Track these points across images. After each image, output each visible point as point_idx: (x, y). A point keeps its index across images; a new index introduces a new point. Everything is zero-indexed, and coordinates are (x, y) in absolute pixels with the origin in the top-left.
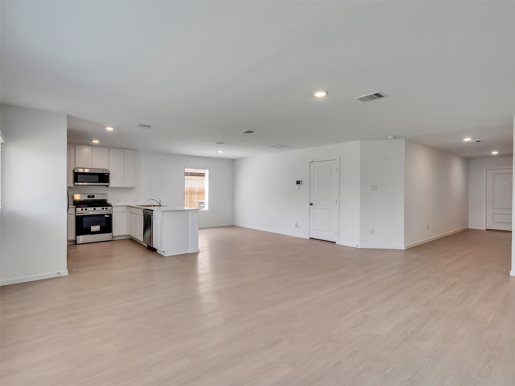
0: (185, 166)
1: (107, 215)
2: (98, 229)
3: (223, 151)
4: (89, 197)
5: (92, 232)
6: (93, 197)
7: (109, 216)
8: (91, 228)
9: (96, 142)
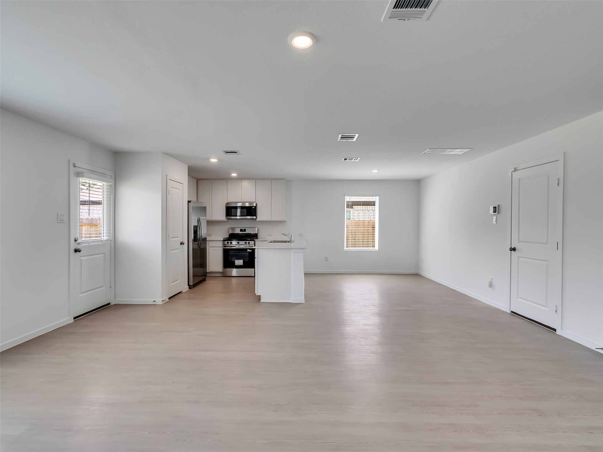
0: (344, 194)
1: (250, 249)
2: (241, 263)
3: (378, 170)
4: (241, 230)
5: (236, 265)
6: (245, 230)
7: (251, 251)
8: (235, 262)
9: (234, 175)
